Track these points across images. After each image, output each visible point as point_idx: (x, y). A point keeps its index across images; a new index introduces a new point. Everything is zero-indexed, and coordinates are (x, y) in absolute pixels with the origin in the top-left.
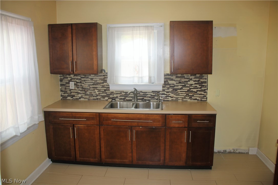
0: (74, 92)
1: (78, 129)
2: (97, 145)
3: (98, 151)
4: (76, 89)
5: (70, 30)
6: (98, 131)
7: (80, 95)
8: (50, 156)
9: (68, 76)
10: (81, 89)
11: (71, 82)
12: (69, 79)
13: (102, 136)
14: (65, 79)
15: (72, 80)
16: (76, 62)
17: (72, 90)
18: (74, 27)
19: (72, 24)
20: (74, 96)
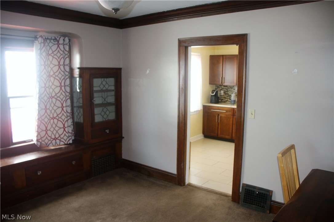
0: (223, 97)
1: (221, 117)
2: (231, 127)
3: (231, 131)
4: (225, 95)
5: (222, 59)
6: (232, 119)
7: (226, 99)
8: (204, 133)
9: (220, 87)
10: (227, 95)
11: (221, 91)
12: (221, 88)
13: (234, 123)
14: (218, 89)
15: (223, 89)
16: (224, 78)
17: (222, 95)
18: (224, 57)
19: (223, 55)
20: (223, 100)
